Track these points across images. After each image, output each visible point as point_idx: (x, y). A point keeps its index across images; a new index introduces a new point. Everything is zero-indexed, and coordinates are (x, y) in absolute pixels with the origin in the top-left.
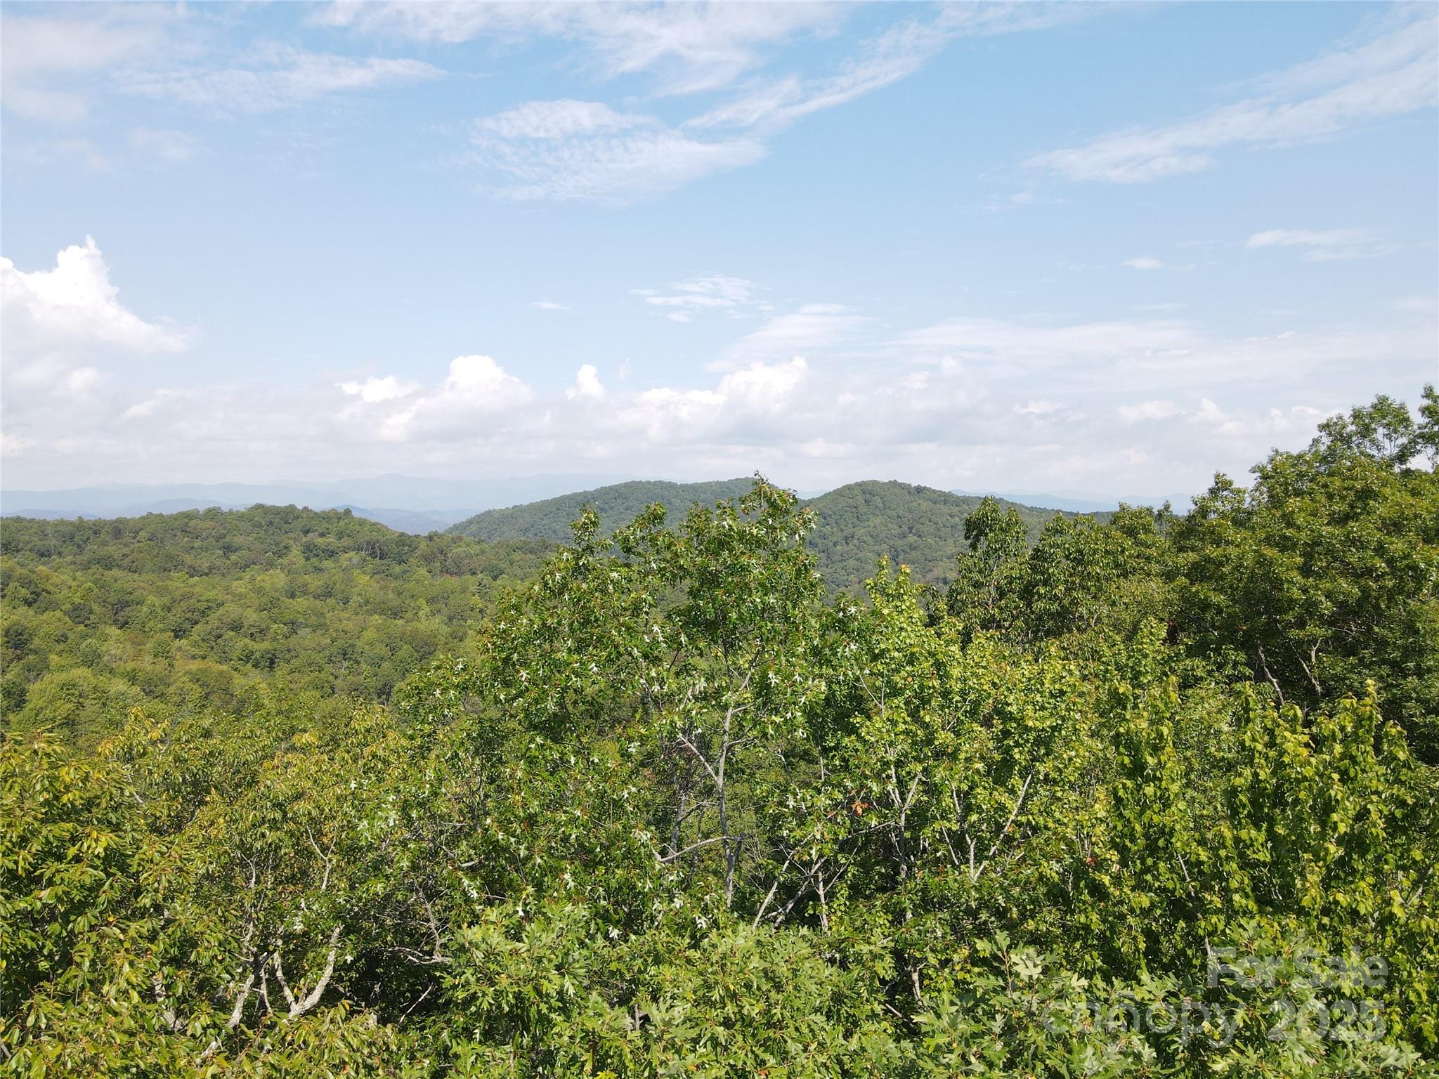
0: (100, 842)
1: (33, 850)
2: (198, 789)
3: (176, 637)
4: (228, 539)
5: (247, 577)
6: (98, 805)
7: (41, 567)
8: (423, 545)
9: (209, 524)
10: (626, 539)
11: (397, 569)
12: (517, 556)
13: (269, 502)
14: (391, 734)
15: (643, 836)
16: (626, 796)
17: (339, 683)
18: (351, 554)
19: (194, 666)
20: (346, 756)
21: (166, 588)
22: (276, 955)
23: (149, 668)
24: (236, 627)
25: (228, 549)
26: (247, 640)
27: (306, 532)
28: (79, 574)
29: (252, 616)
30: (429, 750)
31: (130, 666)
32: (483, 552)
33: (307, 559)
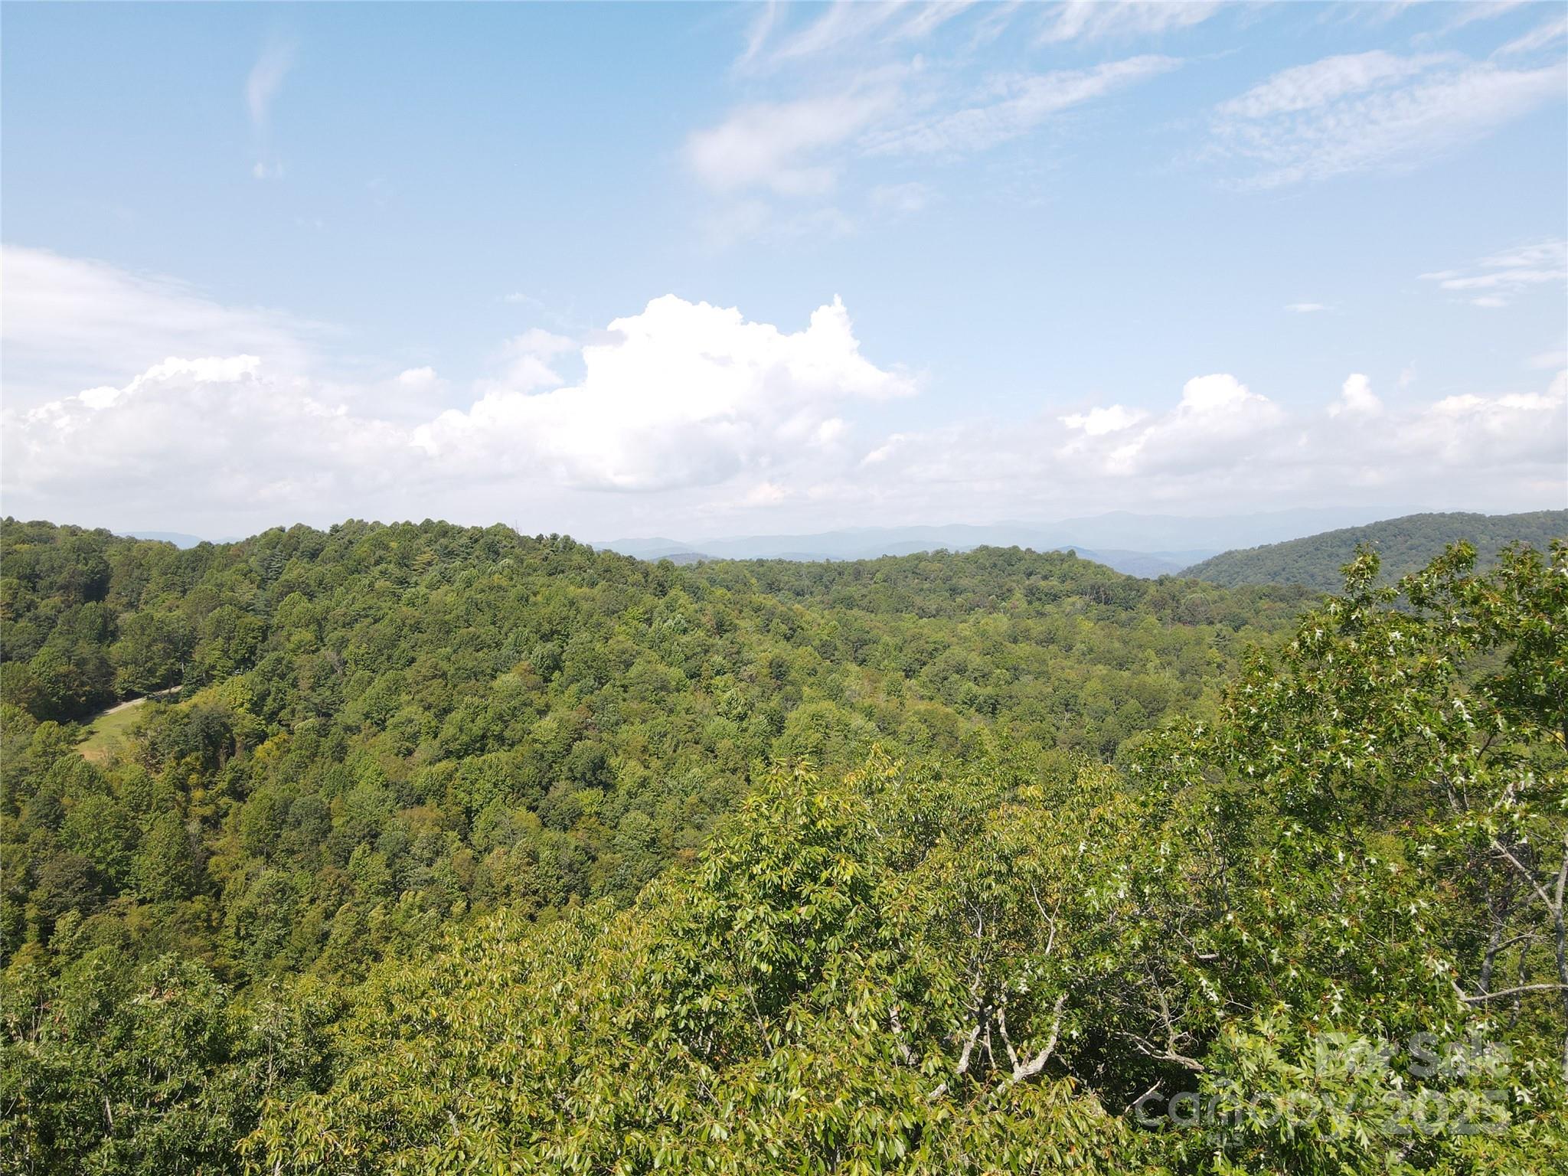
0: (848, 870)
1: (795, 869)
2: (928, 831)
3: (907, 676)
4: (954, 581)
5: (972, 619)
6: (846, 834)
7: (797, 606)
8: (1152, 590)
9: (937, 565)
10: (1418, 588)
11: (1124, 616)
12: (1263, 604)
13: (993, 544)
14: (1119, 798)
15: (1439, 967)
16: (1414, 911)
17: (1060, 735)
18: (1074, 598)
19: (922, 706)
20: (1072, 815)
21: (898, 628)
22: (1000, 1011)
23: (883, 705)
24: (961, 670)
25: (954, 591)
26: (971, 684)
27: (1029, 575)
28: (826, 612)
29: (976, 660)
30: (1163, 820)
31: (867, 702)
32: (1222, 599)
33: (1030, 603)
